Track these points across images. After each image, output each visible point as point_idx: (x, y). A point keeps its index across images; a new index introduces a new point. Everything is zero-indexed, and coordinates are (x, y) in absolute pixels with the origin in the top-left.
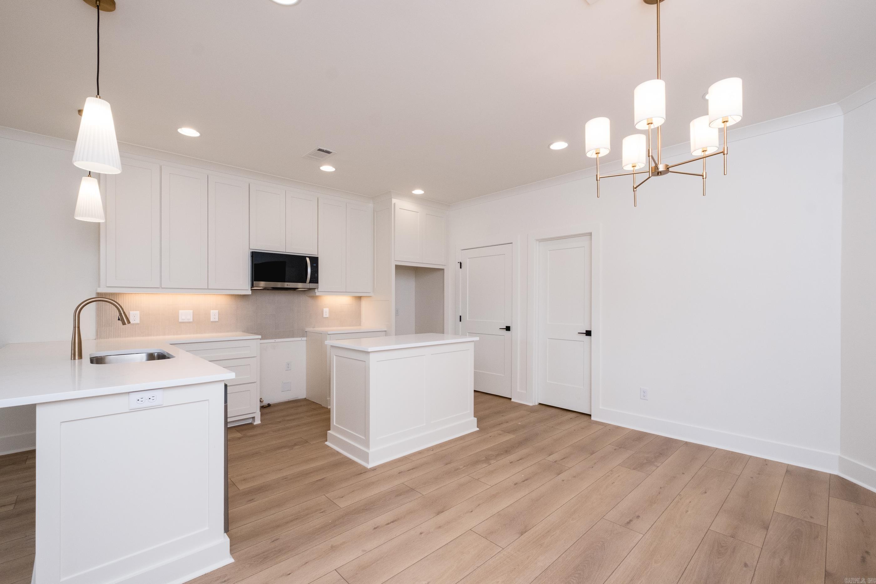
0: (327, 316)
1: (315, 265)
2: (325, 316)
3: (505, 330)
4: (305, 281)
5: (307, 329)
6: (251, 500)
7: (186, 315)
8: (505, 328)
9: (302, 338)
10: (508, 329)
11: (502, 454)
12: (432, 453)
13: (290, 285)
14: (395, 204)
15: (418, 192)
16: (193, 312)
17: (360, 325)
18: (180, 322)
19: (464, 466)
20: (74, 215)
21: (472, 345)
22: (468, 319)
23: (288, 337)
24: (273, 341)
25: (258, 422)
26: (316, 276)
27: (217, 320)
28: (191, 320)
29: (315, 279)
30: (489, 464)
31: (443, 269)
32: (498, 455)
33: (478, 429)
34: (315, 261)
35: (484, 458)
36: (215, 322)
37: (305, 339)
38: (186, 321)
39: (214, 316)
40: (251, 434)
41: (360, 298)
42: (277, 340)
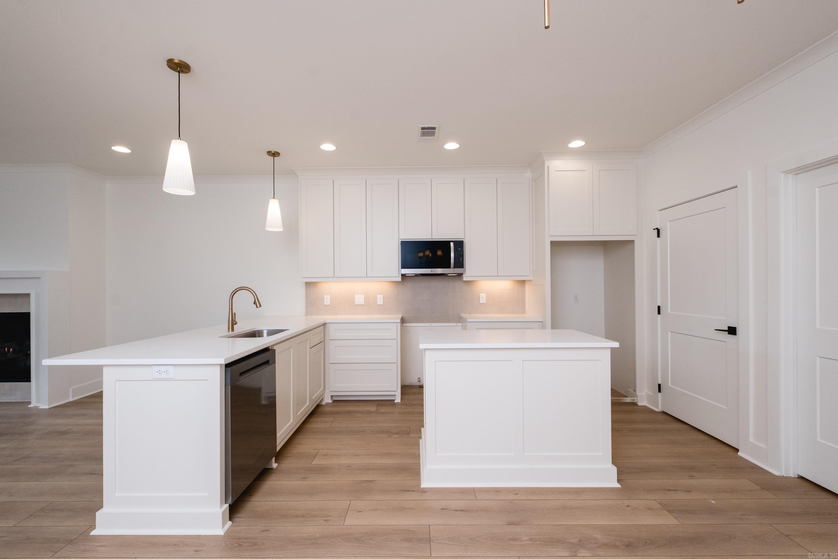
0: (484, 302)
1: (460, 249)
2: (481, 302)
3: (727, 332)
4: (449, 266)
5: (463, 315)
6: (304, 478)
7: (360, 299)
8: (727, 329)
9: (457, 324)
10: (732, 331)
11: (615, 547)
12: (511, 497)
13: (434, 271)
14: (548, 167)
15: (577, 144)
16: (365, 296)
17: (524, 312)
18: (356, 305)
19: (530, 540)
20: (265, 228)
21: (608, 353)
22: (669, 312)
23: (443, 322)
24: (429, 324)
25: (398, 400)
26: (461, 260)
27: (382, 303)
28: (363, 303)
29: (460, 263)
30: (574, 554)
31: (633, 241)
32: (606, 546)
33: (619, 486)
34: (459, 245)
35: (575, 541)
36: (381, 305)
37: (460, 324)
38: (360, 304)
39: (380, 300)
40: (383, 410)
41: (523, 282)
42: (433, 324)
